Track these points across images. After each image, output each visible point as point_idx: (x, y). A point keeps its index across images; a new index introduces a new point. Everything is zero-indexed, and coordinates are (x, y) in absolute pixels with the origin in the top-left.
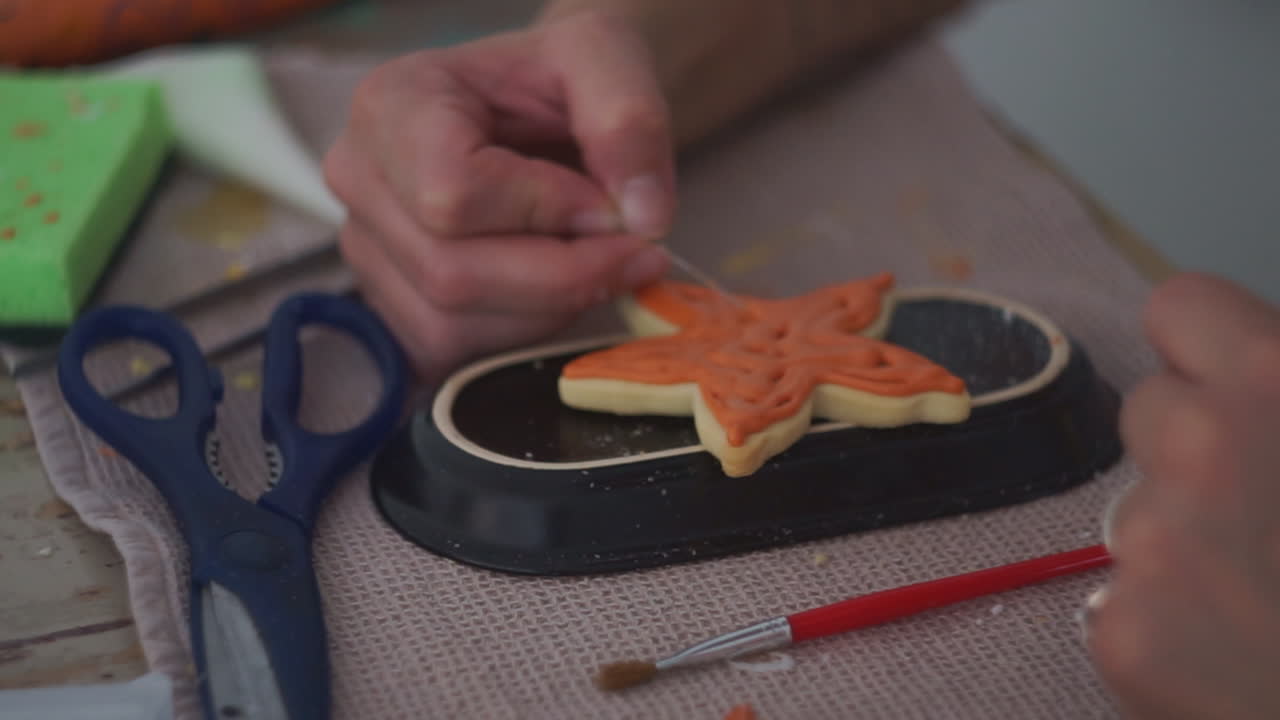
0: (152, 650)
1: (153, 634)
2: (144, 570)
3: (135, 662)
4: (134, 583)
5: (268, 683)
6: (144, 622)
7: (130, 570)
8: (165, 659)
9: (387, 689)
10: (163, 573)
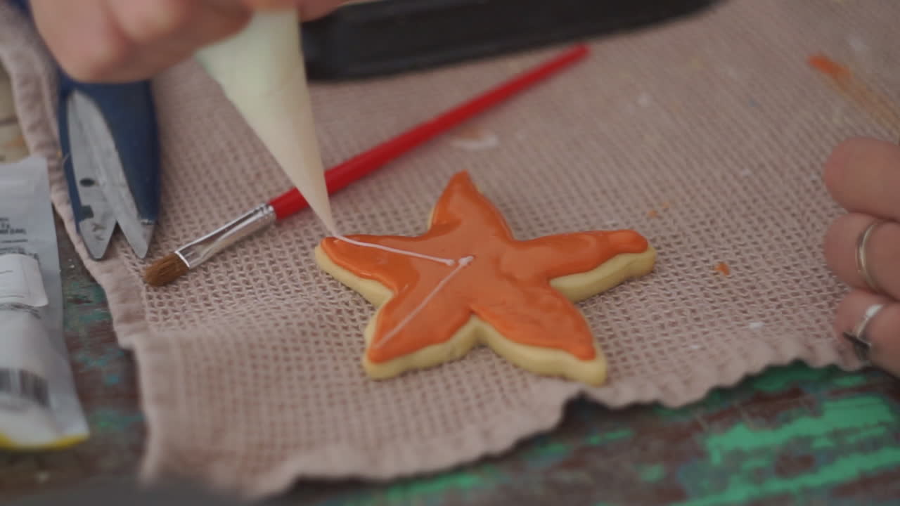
0: (32, 140)
1: (33, 128)
2: (25, 82)
3: (21, 148)
4: (18, 91)
5: (114, 161)
6: (25, 121)
7: (15, 83)
8: (41, 146)
9: (204, 165)
10: (38, 85)
